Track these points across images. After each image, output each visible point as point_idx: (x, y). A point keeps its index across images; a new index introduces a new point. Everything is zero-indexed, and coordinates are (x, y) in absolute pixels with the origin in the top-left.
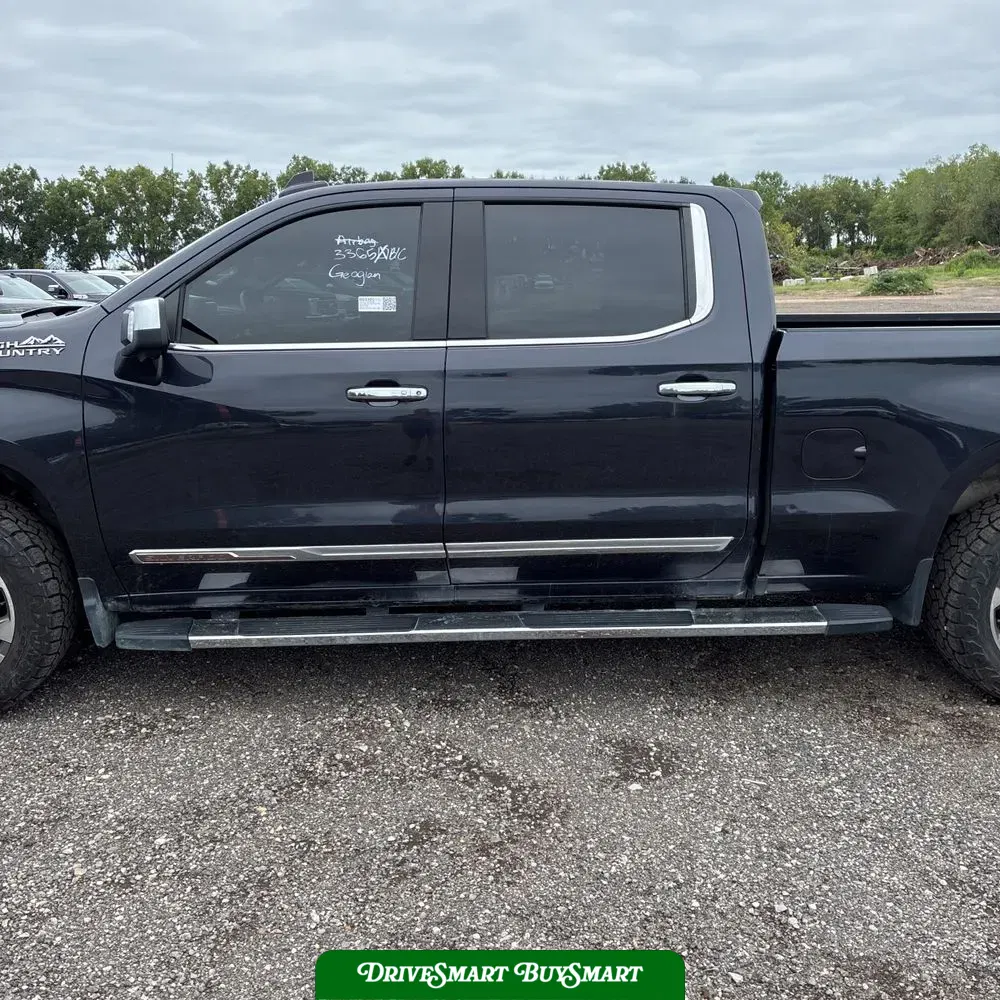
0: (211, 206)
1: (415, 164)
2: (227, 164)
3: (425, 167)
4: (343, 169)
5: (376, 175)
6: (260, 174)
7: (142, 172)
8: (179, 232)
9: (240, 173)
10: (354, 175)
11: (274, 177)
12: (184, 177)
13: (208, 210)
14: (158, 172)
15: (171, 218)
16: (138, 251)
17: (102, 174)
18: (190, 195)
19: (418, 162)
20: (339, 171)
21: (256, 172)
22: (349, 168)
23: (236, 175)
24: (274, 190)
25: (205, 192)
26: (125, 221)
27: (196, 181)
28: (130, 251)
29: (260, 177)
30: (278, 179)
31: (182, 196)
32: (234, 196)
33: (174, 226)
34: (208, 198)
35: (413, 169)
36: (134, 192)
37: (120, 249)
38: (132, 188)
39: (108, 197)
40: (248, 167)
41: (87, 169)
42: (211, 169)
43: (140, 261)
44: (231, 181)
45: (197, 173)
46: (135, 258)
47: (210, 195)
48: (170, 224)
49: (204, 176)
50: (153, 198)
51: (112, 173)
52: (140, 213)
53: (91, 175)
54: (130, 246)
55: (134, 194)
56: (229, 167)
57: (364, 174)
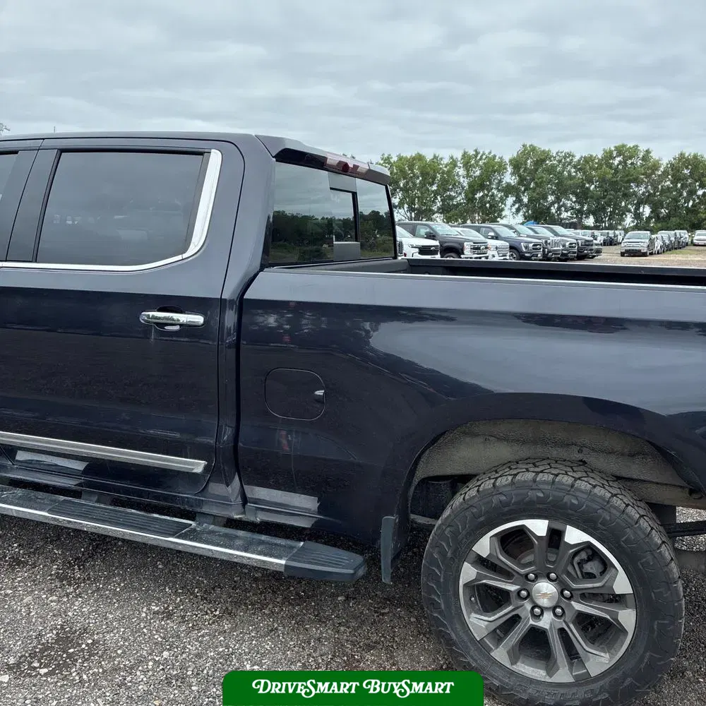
0: (462, 180)
1: (613, 149)
2: (476, 151)
3: (620, 150)
4: (557, 153)
5: (582, 157)
6: (497, 158)
7: (420, 158)
8: (439, 197)
9: (484, 157)
10: (565, 157)
11: (507, 159)
12: (446, 161)
13: (459, 183)
14: (429, 157)
15: (434, 188)
16: (411, 209)
17: (394, 159)
18: (449, 172)
19: (615, 147)
20: (554, 155)
21: (495, 156)
22: (562, 152)
23: (481, 159)
24: (506, 169)
25: (458, 170)
26: (405, 190)
27: (454, 163)
28: (406, 209)
29: (497, 159)
30: (510, 161)
31: (443, 173)
32: (478, 173)
33: (436, 193)
34: (460, 174)
35: (611, 152)
36: (412, 171)
37: (400, 208)
38: (411, 168)
39: (396, 174)
40: (490, 153)
41: (386, 156)
42: (465, 155)
43: (411, 216)
44: (477, 162)
45: (455, 158)
46: (408, 214)
47: (462, 172)
48: (433, 192)
49: (459, 159)
50: (424, 174)
51: (400, 158)
52: (415, 184)
53: (387, 160)
54: (406, 206)
55: (413, 172)
56: (477, 153)
57: (573, 156)
